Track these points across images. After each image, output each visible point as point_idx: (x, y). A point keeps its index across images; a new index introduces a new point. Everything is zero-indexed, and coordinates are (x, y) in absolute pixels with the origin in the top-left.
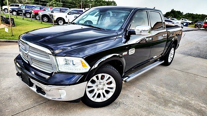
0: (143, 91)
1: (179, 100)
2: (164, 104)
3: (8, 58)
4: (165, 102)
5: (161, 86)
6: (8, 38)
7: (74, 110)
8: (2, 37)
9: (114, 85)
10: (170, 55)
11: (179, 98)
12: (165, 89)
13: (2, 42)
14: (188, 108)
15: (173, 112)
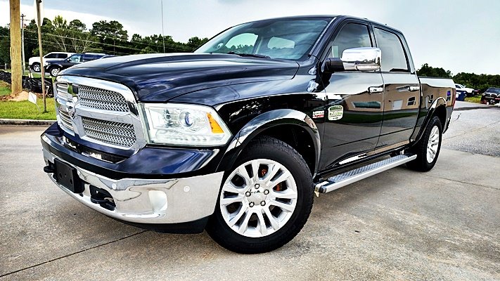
0: (367, 220)
1: (465, 240)
2: (425, 248)
3: (30, 155)
4: (431, 245)
5: (415, 211)
6: (34, 116)
7: (187, 259)
8: (21, 116)
9: (292, 192)
10: (429, 145)
11: (464, 236)
12: (424, 218)
13: (20, 124)
14: (491, 258)
15: (453, 265)
